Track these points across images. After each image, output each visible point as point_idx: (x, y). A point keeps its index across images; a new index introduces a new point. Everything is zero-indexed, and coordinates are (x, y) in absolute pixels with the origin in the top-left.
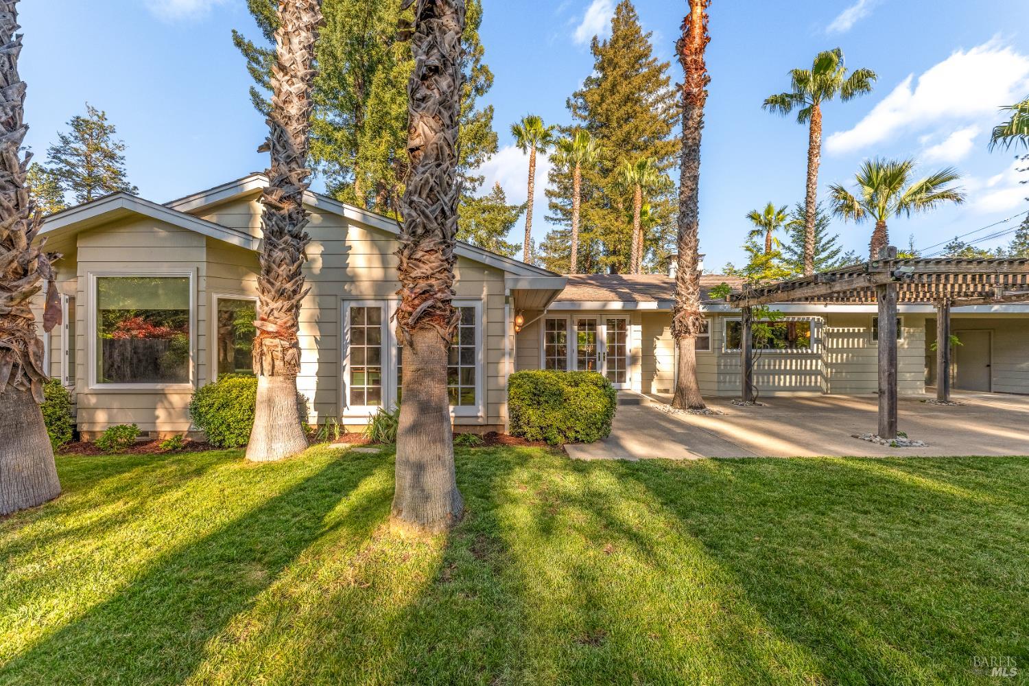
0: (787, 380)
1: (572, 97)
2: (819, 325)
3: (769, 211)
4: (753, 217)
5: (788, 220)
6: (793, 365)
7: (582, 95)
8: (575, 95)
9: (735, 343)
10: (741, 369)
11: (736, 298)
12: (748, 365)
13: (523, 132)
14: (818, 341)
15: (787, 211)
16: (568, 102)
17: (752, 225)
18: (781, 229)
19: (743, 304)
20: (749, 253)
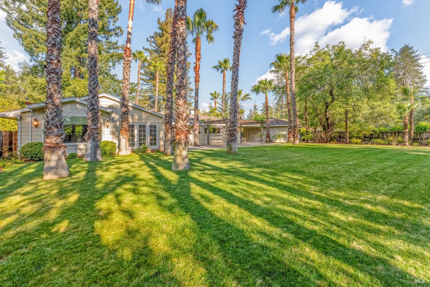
0: (216, 141)
1: (149, 38)
2: (222, 128)
3: (215, 93)
4: (211, 94)
5: (220, 97)
6: (217, 138)
7: (153, 37)
8: (150, 37)
9: (206, 132)
10: (207, 139)
11: (206, 123)
12: (208, 137)
13: (136, 55)
14: (222, 132)
15: (220, 94)
16: (147, 39)
17: (211, 97)
18: (218, 99)
19: (207, 124)
20: (209, 108)
